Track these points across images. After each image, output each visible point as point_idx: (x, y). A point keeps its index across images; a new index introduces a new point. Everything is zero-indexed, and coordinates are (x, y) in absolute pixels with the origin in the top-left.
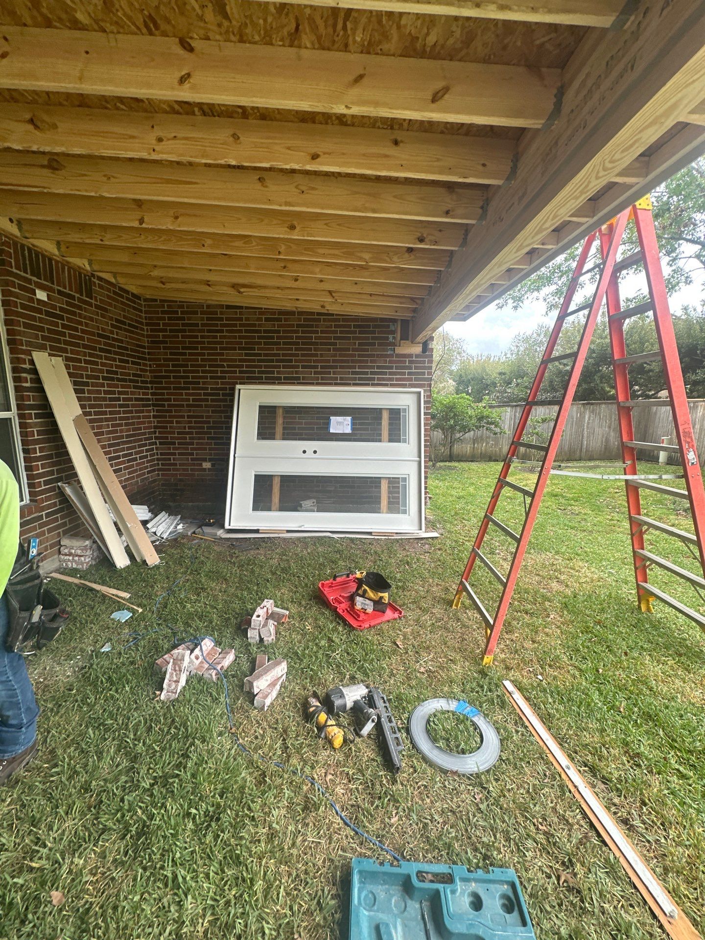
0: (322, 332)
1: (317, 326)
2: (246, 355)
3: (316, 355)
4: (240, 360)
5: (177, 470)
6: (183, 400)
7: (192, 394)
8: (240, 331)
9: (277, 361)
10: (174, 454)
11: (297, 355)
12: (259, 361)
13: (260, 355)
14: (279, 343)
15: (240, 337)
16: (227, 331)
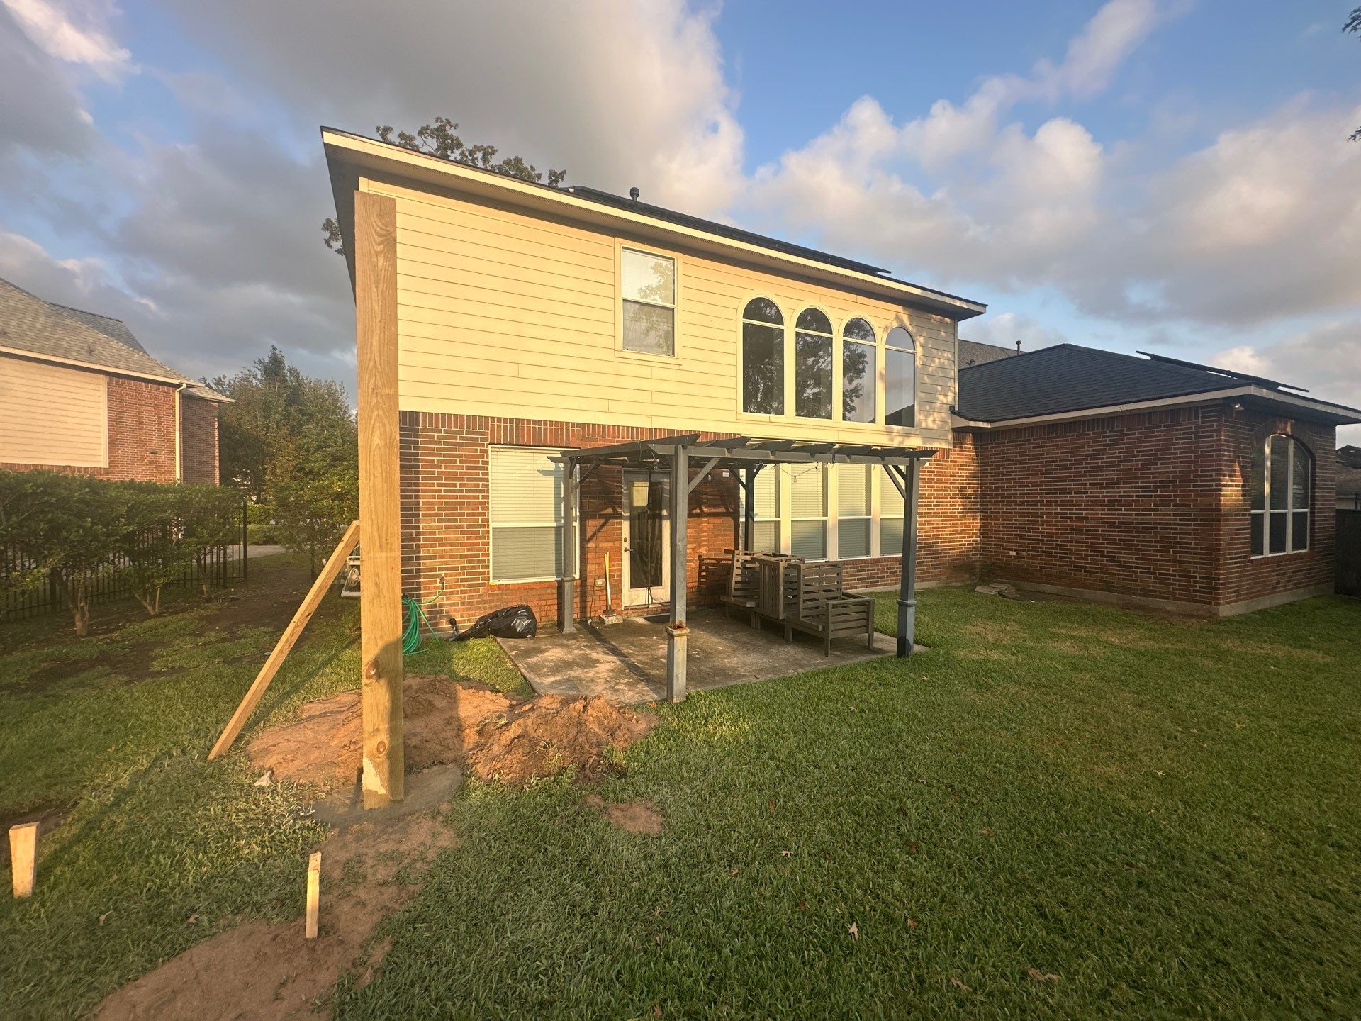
0: (1107, 458)
1: (1103, 454)
2: (1046, 478)
3: (1102, 475)
4: (1041, 482)
5: (993, 555)
6: (1000, 509)
7: (1006, 505)
8: (1042, 462)
9: (1069, 481)
10: (991, 545)
11: (1086, 476)
12: (1055, 481)
13: (1056, 477)
14: (1071, 469)
15: (1042, 466)
16: (1033, 463)
